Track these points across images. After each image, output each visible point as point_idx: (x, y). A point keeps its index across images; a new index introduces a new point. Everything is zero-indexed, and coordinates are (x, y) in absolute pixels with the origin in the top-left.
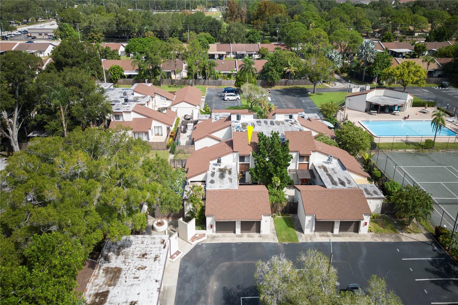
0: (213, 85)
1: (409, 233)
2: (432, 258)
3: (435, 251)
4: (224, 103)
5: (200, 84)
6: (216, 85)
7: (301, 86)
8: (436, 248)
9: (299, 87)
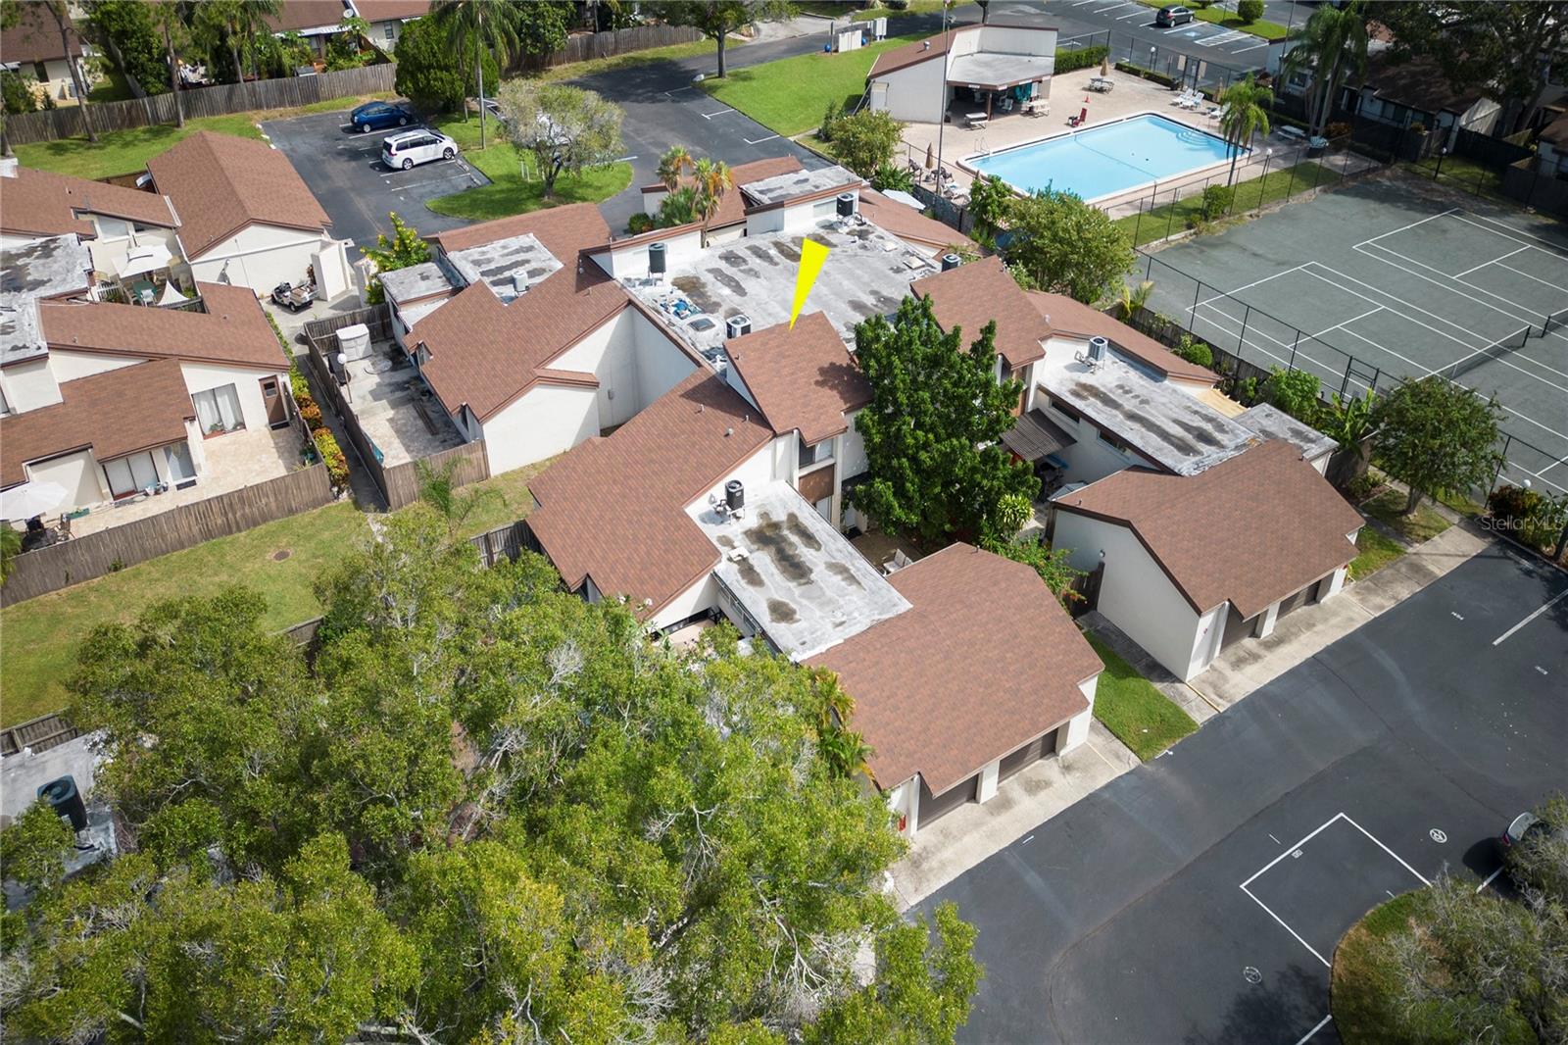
0: (281, 104)
1: (1426, 538)
2: (1545, 603)
3: (1528, 573)
4: (399, 183)
5: (212, 111)
6: (292, 103)
7: (649, 53)
8: (1526, 564)
9: (642, 60)
